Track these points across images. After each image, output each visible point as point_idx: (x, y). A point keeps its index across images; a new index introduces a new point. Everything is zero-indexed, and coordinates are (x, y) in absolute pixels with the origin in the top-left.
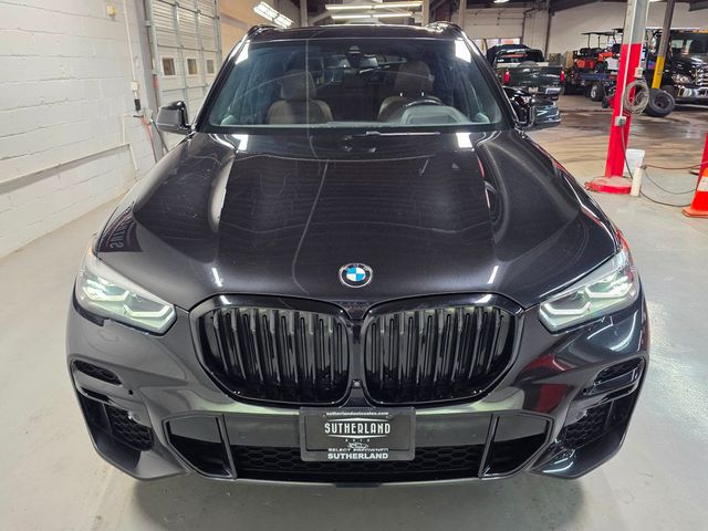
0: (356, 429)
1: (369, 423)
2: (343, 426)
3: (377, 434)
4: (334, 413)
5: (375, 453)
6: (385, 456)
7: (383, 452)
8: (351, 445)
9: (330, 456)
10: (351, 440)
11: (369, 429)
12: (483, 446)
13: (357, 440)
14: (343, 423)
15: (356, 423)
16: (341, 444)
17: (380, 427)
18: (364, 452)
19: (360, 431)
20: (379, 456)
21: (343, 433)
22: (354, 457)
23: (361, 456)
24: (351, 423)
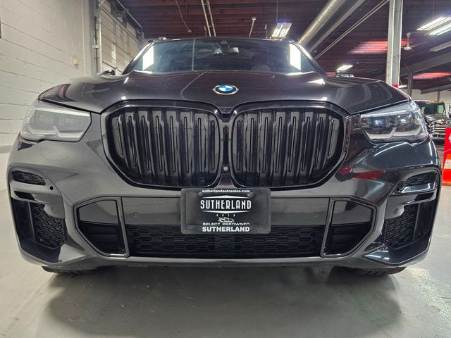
0: (224, 206)
1: (235, 200)
2: (215, 203)
3: (241, 210)
4: (208, 191)
5: (239, 226)
6: (247, 229)
7: (245, 226)
8: (220, 220)
9: (204, 229)
10: (220, 215)
11: (235, 206)
12: (323, 227)
13: (226, 215)
14: (215, 199)
15: (225, 199)
16: (213, 218)
17: (244, 203)
18: (230, 226)
19: (228, 207)
20: (242, 229)
21: (215, 209)
22: (223, 229)
23: (228, 229)
24: (221, 199)
